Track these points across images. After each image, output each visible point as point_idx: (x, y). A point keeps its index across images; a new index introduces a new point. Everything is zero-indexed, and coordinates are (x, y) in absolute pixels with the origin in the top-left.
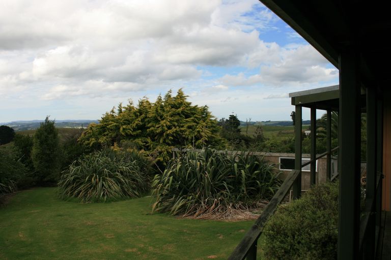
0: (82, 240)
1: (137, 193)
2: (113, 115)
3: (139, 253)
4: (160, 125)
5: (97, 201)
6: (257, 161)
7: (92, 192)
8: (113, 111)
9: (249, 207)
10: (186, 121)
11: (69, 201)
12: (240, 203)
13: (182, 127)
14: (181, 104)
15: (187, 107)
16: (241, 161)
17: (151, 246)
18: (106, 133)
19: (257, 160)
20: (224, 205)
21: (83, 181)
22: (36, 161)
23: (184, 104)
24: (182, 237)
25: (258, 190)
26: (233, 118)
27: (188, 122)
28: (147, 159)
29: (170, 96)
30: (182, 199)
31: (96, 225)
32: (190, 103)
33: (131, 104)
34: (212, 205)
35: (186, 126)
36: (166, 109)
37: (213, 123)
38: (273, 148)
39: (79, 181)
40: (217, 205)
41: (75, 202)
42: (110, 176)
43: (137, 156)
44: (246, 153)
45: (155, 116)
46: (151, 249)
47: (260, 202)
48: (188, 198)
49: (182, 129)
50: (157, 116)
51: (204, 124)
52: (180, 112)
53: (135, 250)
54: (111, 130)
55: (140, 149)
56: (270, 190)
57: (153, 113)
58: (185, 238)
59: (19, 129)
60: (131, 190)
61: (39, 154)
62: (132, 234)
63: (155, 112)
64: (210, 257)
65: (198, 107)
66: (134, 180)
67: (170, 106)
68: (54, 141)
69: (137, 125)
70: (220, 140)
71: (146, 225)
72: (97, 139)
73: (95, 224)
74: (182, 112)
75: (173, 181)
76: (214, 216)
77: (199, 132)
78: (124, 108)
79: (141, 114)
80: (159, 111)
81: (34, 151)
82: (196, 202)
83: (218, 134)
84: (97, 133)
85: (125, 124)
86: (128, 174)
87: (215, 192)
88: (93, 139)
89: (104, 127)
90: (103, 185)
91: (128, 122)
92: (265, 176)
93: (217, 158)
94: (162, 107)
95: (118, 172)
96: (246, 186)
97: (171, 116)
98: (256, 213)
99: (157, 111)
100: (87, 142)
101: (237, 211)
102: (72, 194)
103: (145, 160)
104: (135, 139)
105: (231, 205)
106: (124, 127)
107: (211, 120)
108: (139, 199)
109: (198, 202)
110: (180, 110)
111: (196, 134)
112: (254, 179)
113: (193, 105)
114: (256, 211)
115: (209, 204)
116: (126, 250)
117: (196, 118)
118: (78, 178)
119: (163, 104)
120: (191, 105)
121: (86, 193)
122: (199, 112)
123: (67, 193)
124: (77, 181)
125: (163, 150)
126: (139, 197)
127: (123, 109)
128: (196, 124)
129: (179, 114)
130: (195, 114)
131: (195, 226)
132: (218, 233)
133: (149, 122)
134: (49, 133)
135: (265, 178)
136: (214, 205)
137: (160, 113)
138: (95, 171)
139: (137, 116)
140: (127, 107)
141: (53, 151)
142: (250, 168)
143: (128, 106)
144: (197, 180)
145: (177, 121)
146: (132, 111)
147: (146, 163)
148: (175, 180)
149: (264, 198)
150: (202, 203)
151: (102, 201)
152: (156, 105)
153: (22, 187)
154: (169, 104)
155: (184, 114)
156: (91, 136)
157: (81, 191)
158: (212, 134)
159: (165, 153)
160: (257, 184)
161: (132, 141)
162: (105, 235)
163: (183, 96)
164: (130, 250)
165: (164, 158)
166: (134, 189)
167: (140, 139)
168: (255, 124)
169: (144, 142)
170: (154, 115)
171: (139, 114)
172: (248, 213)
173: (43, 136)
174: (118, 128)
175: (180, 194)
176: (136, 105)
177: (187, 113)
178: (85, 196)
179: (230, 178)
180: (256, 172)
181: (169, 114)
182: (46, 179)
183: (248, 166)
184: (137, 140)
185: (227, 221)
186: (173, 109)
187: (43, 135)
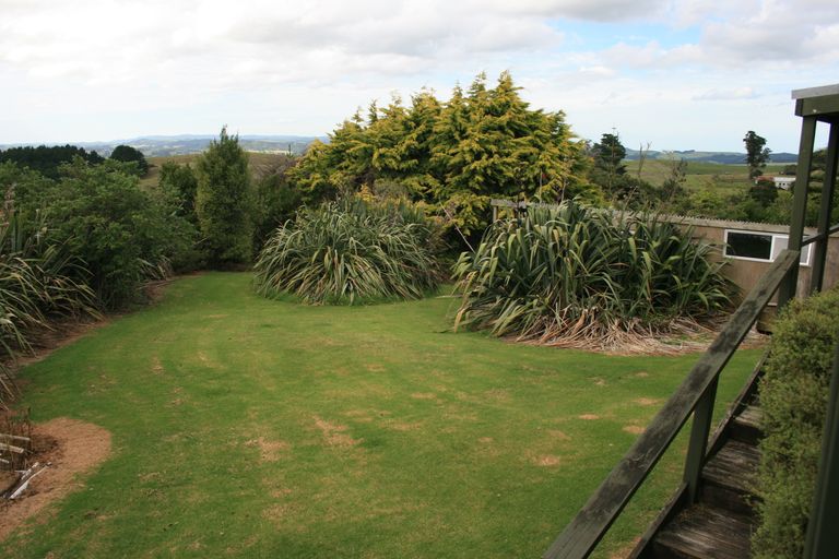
0: (323, 373)
1: (414, 290)
2: (358, 127)
3: (439, 401)
4: (458, 150)
5: (335, 301)
6: (677, 235)
7: (324, 282)
8: (357, 117)
9: (654, 330)
10: (517, 143)
11: (280, 300)
12: (636, 320)
13: (508, 155)
14: (507, 105)
15: (520, 112)
16: (640, 232)
17: (461, 390)
18: (343, 164)
19: (676, 233)
20: (602, 321)
21: (305, 260)
22: (205, 217)
23: (514, 106)
24: (522, 379)
25: (674, 297)
26: (610, 140)
27: (522, 145)
28: (433, 221)
29: (481, 87)
30: (516, 305)
31: (345, 347)
32: (527, 105)
33: (397, 102)
34: (577, 321)
35: (516, 153)
36: (473, 117)
37: (575, 150)
38: (709, 208)
39: (298, 261)
40: (587, 321)
41: (292, 302)
42: (361, 253)
43: (412, 213)
44: (652, 216)
45: (450, 131)
46: (462, 396)
47: (676, 322)
48: (528, 304)
49: (508, 160)
50: (453, 130)
51: (556, 151)
52: (505, 123)
53: (430, 396)
54: (356, 158)
55: (416, 198)
56: (699, 298)
57: (446, 124)
58: (527, 380)
59: (153, 153)
60: (402, 283)
61: (210, 202)
62: (420, 368)
63: (449, 121)
64: (584, 417)
65: (544, 113)
66: (408, 263)
67: (481, 109)
68: (241, 179)
69: (408, 147)
70: (587, 188)
71: (443, 352)
72: (325, 175)
73: (342, 345)
74: (508, 123)
75: (498, 269)
76: (582, 343)
77: (543, 167)
78: (381, 110)
79: (418, 124)
80: (460, 120)
81: (201, 197)
82: (544, 313)
83: (584, 174)
84: (324, 163)
85: (384, 145)
86: (397, 250)
87: (586, 294)
88: (318, 175)
89: (340, 152)
90: (346, 270)
91: (391, 141)
92: (692, 268)
93: (592, 224)
94: (465, 112)
95: (376, 244)
96: (651, 287)
97: (485, 132)
98: (669, 343)
99: (454, 120)
100: (304, 181)
101: (630, 336)
102: (284, 286)
103: (429, 223)
104: (404, 178)
105: (616, 323)
106: (382, 151)
107: (570, 143)
108: (418, 302)
109: (549, 312)
110: (504, 119)
111: (537, 171)
112: (667, 271)
113: (532, 109)
114: (667, 338)
115: (571, 318)
116: (413, 395)
117: (539, 136)
118: (295, 255)
119: (467, 104)
120: (527, 109)
121: (313, 285)
122: (544, 125)
123: (274, 283)
124: (294, 260)
125: (464, 202)
126: (420, 298)
127: (380, 115)
128: (537, 150)
129: (501, 128)
130: (537, 128)
131: (544, 359)
132: (594, 376)
133: (436, 142)
134: (229, 162)
135: (692, 273)
136: (581, 322)
137: (460, 124)
138: (330, 242)
139: (408, 129)
140: (388, 108)
141: (240, 199)
142: (659, 250)
143: (391, 106)
144: (549, 268)
145: (497, 142)
146: (399, 118)
147: (429, 229)
148: (502, 265)
149: (685, 315)
150: (557, 314)
151: (345, 303)
152: (450, 106)
153: (180, 269)
154: (480, 106)
155: (511, 128)
156: (313, 170)
157: (301, 281)
158: (572, 173)
159: (469, 209)
160: (674, 283)
161: (398, 182)
162: (365, 365)
163: (513, 87)
164: (421, 396)
165: (465, 220)
166: (409, 281)
167: (416, 178)
168: (658, 157)
169: (425, 185)
170: (447, 127)
171: (413, 124)
172: (652, 341)
173: (217, 168)
174: (368, 154)
175: (511, 295)
176: (407, 106)
177: (519, 125)
178: (311, 290)
179: (616, 267)
180: (672, 258)
181: (478, 126)
182: (224, 256)
183: (656, 244)
184: (408, 181)
185: (608, 353)
186: (489, 117)
187: (216, 166)
